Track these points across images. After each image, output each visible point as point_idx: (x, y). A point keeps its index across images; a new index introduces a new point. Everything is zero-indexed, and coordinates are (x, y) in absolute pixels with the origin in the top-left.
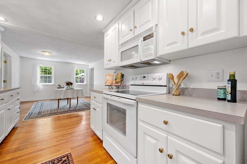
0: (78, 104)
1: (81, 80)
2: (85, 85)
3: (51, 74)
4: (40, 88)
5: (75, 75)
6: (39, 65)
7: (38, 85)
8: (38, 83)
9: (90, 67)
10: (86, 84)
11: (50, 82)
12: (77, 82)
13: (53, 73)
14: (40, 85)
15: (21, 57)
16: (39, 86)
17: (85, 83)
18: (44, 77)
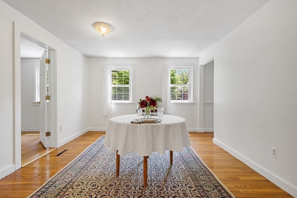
0: (171, 164)
1: (183, 93)
2: (190, 104)
3: (128, 83)
4: (111, 110)
5: (170, 82)
6: (109, 67)
7: (109, 103)
8: (110, 100)
9: (203, 62)
10: (192, 102)
11: (127, 98)
12: (173, 97)
13: (131, 81)
14: (111, 103)
15: (88, 57)
16: (111, 105)
17: (190, 100)
18: (119, 88)
